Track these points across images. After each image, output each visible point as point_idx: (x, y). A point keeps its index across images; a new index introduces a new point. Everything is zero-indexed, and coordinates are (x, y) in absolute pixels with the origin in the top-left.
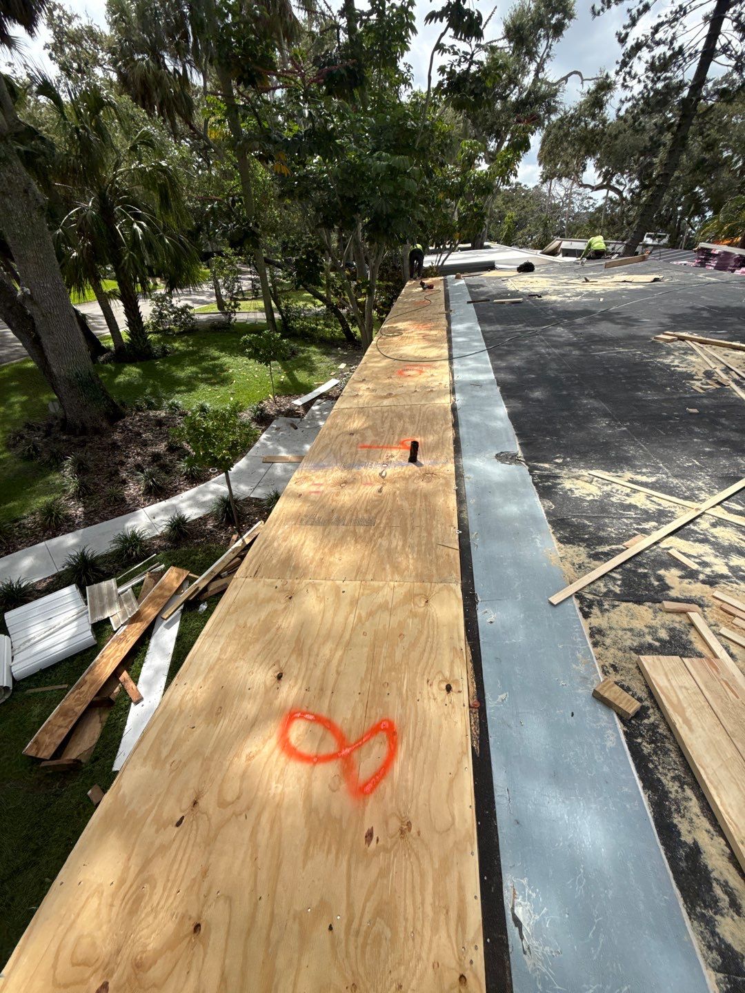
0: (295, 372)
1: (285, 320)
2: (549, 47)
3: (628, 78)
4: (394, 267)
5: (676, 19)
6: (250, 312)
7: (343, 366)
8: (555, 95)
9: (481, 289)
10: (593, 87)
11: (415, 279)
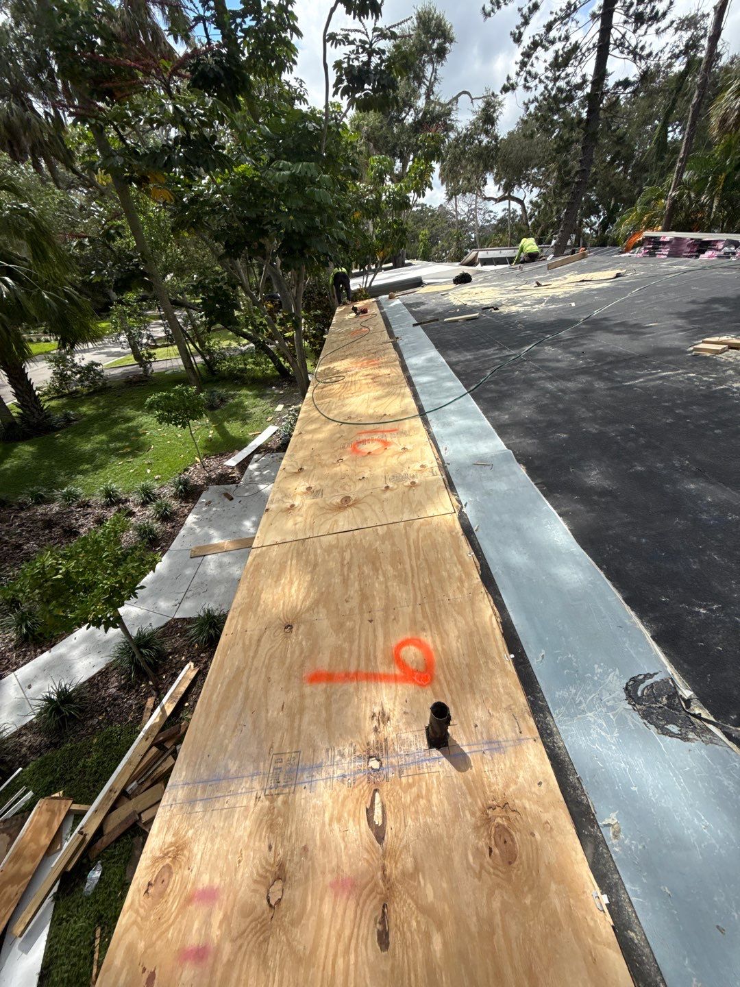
0: (226, 424)
1: (209, 365)
2: (435, 71)
3: (529, 79)
4: (320, 294)
5: (568, 15)
6: (167, 360)
7: (280, 408)
8: (449, 114)
9: (422, 307)
10: (482, 105)
11: (345, 304)
